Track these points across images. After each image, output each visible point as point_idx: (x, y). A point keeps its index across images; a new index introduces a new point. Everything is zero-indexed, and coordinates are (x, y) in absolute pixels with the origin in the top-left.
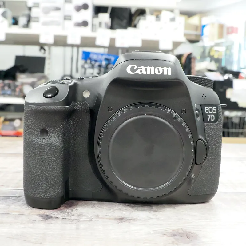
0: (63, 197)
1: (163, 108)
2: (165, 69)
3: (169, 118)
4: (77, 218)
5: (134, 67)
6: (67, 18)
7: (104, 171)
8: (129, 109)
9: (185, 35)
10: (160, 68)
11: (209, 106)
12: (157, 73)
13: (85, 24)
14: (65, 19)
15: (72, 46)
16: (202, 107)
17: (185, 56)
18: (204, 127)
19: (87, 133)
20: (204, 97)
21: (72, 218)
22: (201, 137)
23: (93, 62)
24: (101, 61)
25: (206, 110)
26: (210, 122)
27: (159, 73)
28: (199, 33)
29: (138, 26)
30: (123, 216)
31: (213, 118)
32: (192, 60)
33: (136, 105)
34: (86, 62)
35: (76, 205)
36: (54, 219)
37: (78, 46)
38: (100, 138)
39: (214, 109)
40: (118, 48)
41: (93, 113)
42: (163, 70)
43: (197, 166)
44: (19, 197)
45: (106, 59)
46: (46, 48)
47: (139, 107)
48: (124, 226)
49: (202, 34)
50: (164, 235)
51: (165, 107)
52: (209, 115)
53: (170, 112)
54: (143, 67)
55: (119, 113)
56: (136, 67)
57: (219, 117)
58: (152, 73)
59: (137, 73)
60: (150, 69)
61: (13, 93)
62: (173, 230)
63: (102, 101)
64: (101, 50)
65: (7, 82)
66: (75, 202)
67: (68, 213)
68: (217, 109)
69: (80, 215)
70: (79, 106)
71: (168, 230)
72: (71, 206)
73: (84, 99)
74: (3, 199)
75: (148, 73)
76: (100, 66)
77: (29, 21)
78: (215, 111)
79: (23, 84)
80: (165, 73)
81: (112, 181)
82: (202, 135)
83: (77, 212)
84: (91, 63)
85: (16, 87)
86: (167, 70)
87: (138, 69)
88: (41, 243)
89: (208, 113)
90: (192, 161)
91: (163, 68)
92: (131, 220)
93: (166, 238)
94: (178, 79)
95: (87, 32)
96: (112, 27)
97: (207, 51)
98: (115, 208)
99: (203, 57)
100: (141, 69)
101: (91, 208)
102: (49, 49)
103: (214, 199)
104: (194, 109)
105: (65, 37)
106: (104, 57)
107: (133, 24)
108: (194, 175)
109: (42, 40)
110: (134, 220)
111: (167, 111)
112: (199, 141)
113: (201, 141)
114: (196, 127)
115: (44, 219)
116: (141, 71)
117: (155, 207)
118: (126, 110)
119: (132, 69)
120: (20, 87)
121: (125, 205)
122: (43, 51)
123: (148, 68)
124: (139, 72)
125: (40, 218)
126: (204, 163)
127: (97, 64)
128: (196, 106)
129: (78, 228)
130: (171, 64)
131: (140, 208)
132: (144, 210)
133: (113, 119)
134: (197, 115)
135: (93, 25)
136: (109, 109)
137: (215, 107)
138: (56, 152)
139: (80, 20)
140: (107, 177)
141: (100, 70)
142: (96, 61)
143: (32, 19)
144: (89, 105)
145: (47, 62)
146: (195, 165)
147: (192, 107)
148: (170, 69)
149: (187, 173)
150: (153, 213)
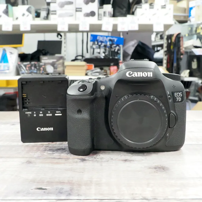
0: (91, 149)
1: (148, 95)
2: (149, 73)
3: (152, 101)
4: (100, 160)
5: (130, 73)
6: (78, 10)
7: (115, 133)
8: (129, 96)
9: (175, 16)
10: (146, 73)
11: (177, 92)
12: (144, 76)
13: (92, 14)
14: (76, 11)
15: (83, 32)
16: (173, 93)
17: (175, 36)
18: (174, 105)
19: (104, 111)
20: (174, 87)
21: (98, 160)
22: (172, 112)
23: (100, 44)
24: (106, 42)
25: (175, 95)
26: (178, 102)
27: (145, 75)
28: (186, 14)
29: (135, 13)
30: (126, 159)
31: (180, 100)
32: (181, 39)
33: (132, 94)
34: (94, 44)
35: (98, 153)
36: (88, 161)
37: (87, 32)
38: (112, 114)
39: (181, 94)
40: (120, 32)
41: (107, 99)
42: (148, 74)
43: (170, 129)
44: (64, 149)
45: (110, 40)
46: (62, 34)
47: (134, 95)
48: (127, 164)
49: (190, 16)
50: (150, 168)
51: (150, 95)
52: (178, 98)
53: (153, 98)
54: (136, 73)
55: (122, 99)
56: (132, 73)
57: (184, 99)
58: (141, 76)
59: (132, 76)
60: (140, 74)
61: (38, 72)
62: (155, 166)
63: (112, 92)
64: (106, 34)
65: (33, 63)
66: (98, 151)
67: (95, 157)
68: (182, 94)
69: (102, 158)
70: (98, 94)
71: (152, 166)
72: (96, 153)
73: (101, 91)
74: (55, 150)
75: (139, 76)
76: (105, 46)
77: (48, 14)
78: (181, 95)
79: (45, 64)
80: (149, 76)
81: (120, 139)
82: (173, 110)
83: (100, 157)
84: (98, 44)
85: (40, 66)
86: (150, 74)
87: (132, 74)
88: (83, 173)
89: (176, 96)
90: (167, 126)
91: (147, 73)
92: (131, 161)
93: (151, 169)
94: (157, 79)
95: (94, 20)
96: (114, 16)
97: (194, 29)
98: (122, 154)
99: (191, 35)
100: (135, 74)
101: (108, 155)
102: (65, 35)
103: (182, 148)
104: (168, 95)
105: (77, 26)
106: (108, 38)
107: (131, 12)
108: (169, 134)
109: (59, 29)
110: (133, 161)
111: (151, 97)
112: (171, 114)
113: (172, 114)
114: (169, 105)
115: (82, 161)
116: (135, 75)
117: (145, 154)
118: (127, 97)
119: (129, 74)
120: (43, 66)
121: (127, 153)
122: (59, 37)
123: (139, 73)
124: (133, 75)
125: (79, 161)
126: (175, 127)
127: (103, 44)
128: (168, 93)
129: (101, 165)
130: (152, 70)
131: (136, 154)
132: (139, 155)
133: (119, 103)
134: (169, 98)
135: (98, 15)
136: (116, 97)
137: (181, 93)
138: (86, 123)
139: (89, 11)
140: (117, 137)
141: (105, 50)
142: (102, 42)
143: (51, 13)
144: (104, 94)
145: (63, 45)
146: (169, 128)
147: (166, 94)
148: (151, 73)
149: (164, 133)
150: (145, 157)
